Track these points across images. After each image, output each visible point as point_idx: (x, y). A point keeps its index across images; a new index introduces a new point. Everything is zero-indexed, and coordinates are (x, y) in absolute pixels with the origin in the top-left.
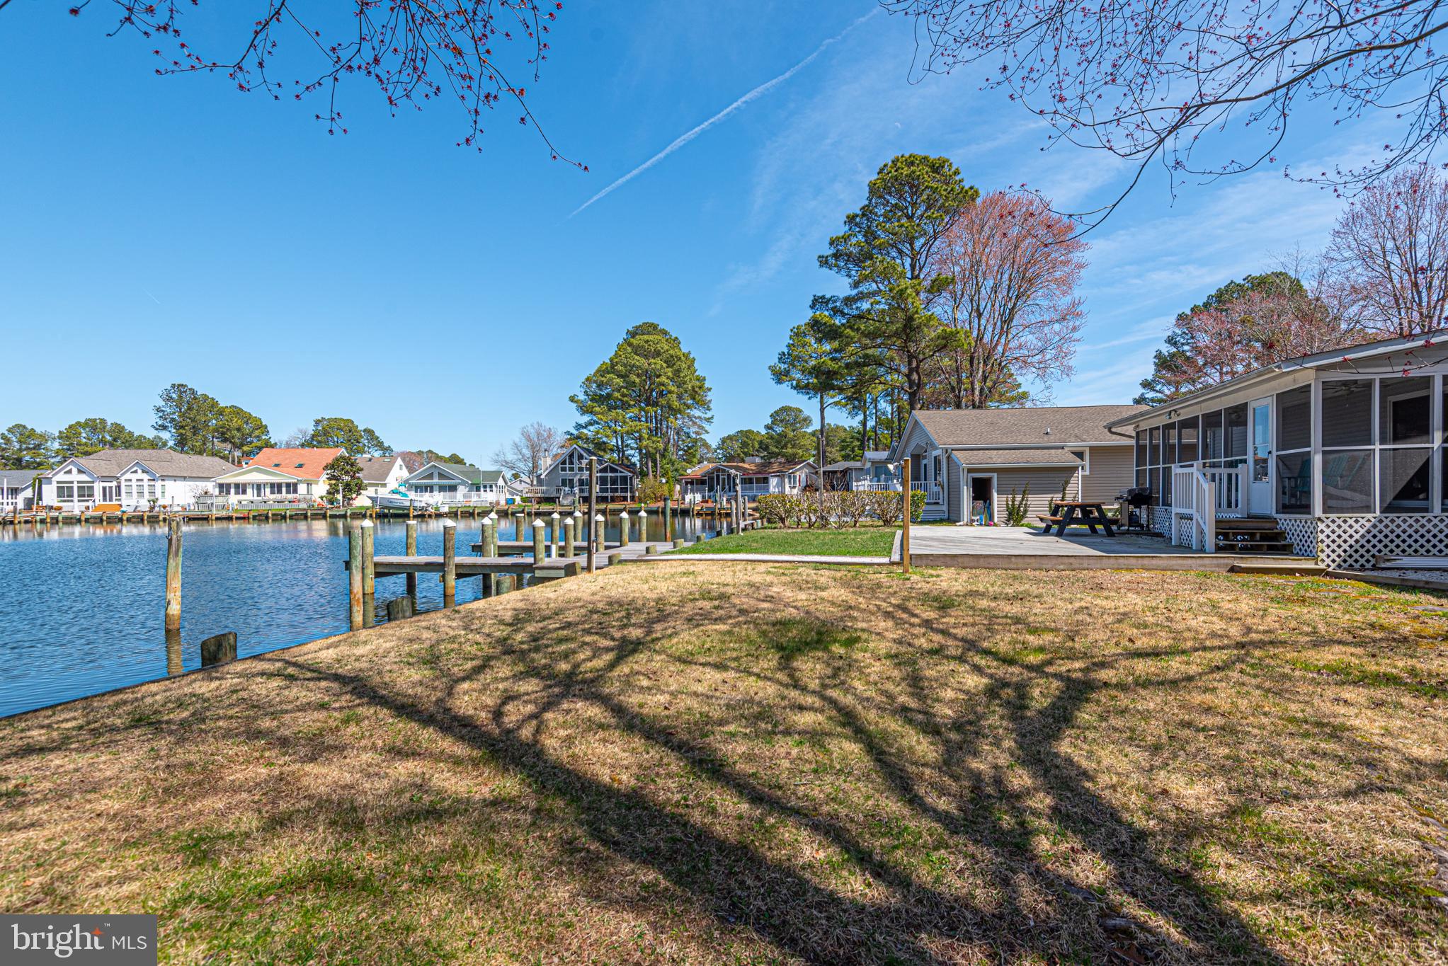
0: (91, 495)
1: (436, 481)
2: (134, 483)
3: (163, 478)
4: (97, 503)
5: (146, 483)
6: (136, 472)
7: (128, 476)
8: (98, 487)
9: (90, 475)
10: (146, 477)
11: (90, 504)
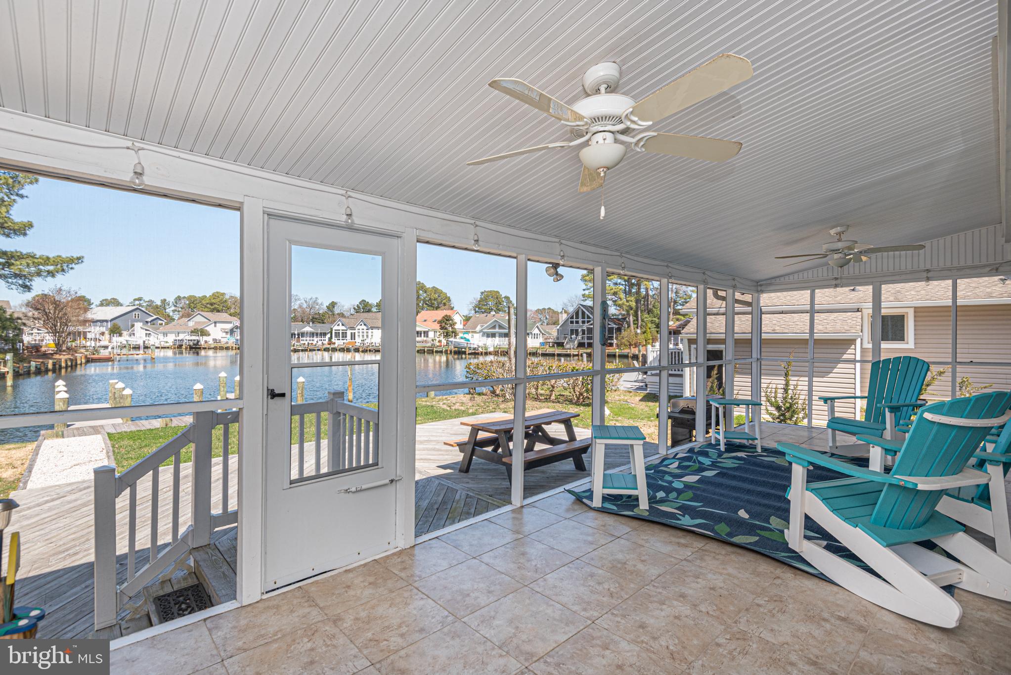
0: (346, 337)
1: (497, 330)
2: (361, 331)
3: (372, 328)
4: (348, 341)
5: (365, 331)
6: (361, 325)
7: (359, 327)
8: (349, 332)
9: (346, 327)
10: (365, 328)
11: (345, 341)
